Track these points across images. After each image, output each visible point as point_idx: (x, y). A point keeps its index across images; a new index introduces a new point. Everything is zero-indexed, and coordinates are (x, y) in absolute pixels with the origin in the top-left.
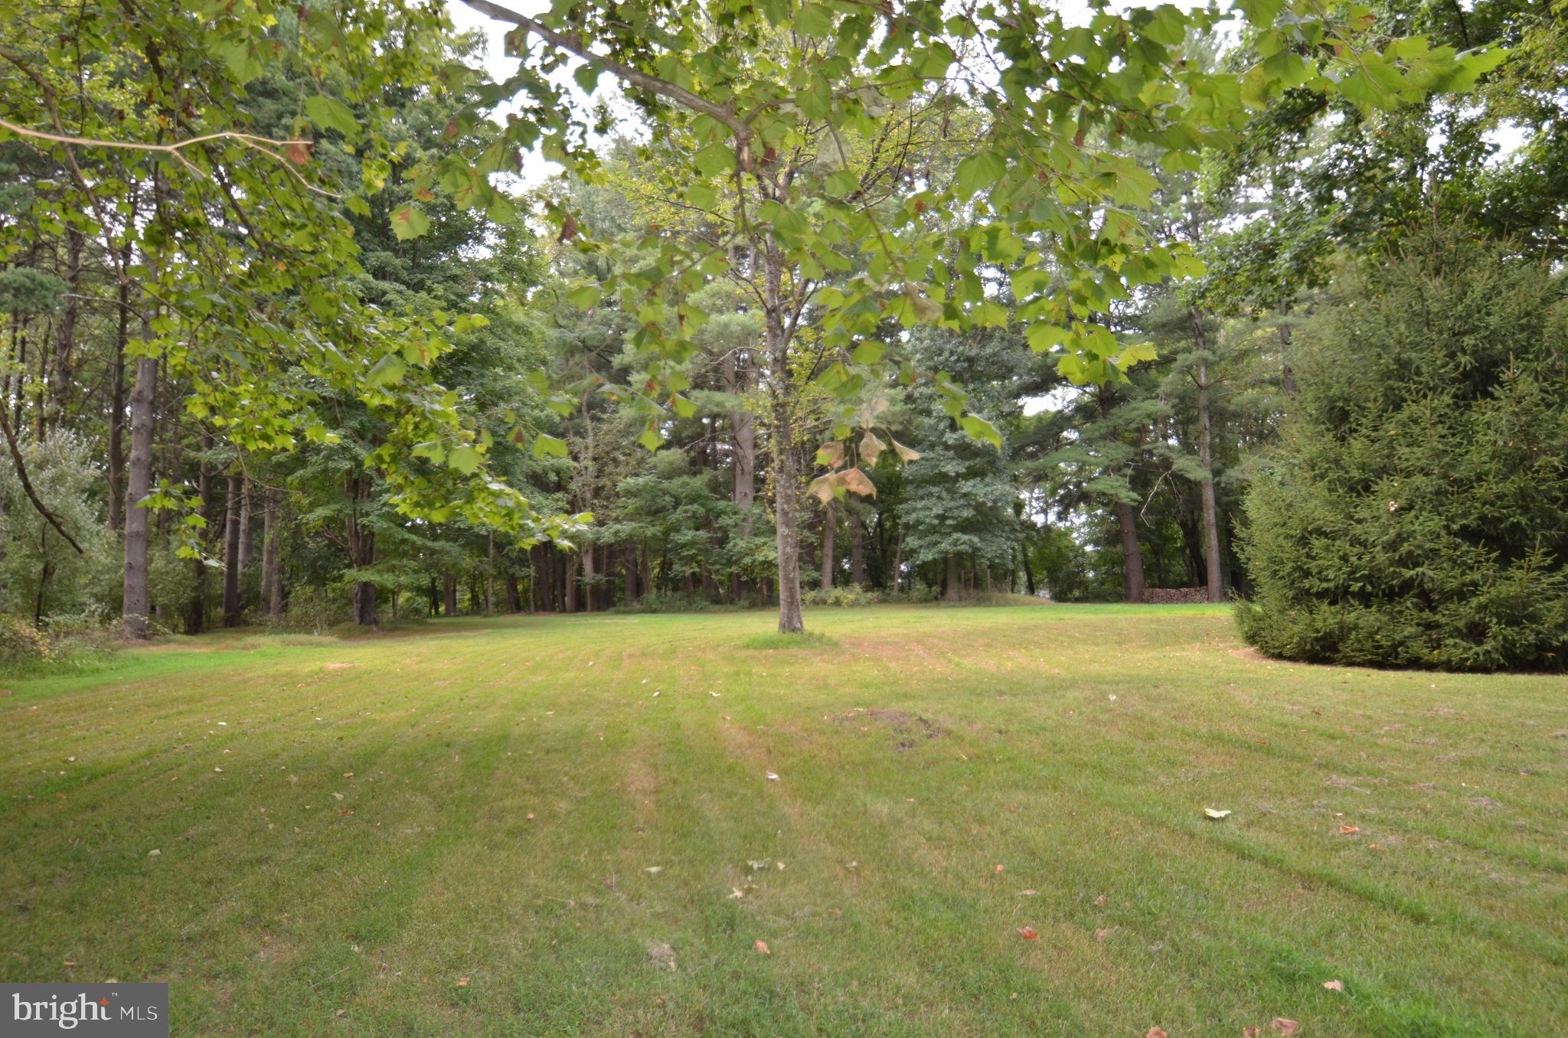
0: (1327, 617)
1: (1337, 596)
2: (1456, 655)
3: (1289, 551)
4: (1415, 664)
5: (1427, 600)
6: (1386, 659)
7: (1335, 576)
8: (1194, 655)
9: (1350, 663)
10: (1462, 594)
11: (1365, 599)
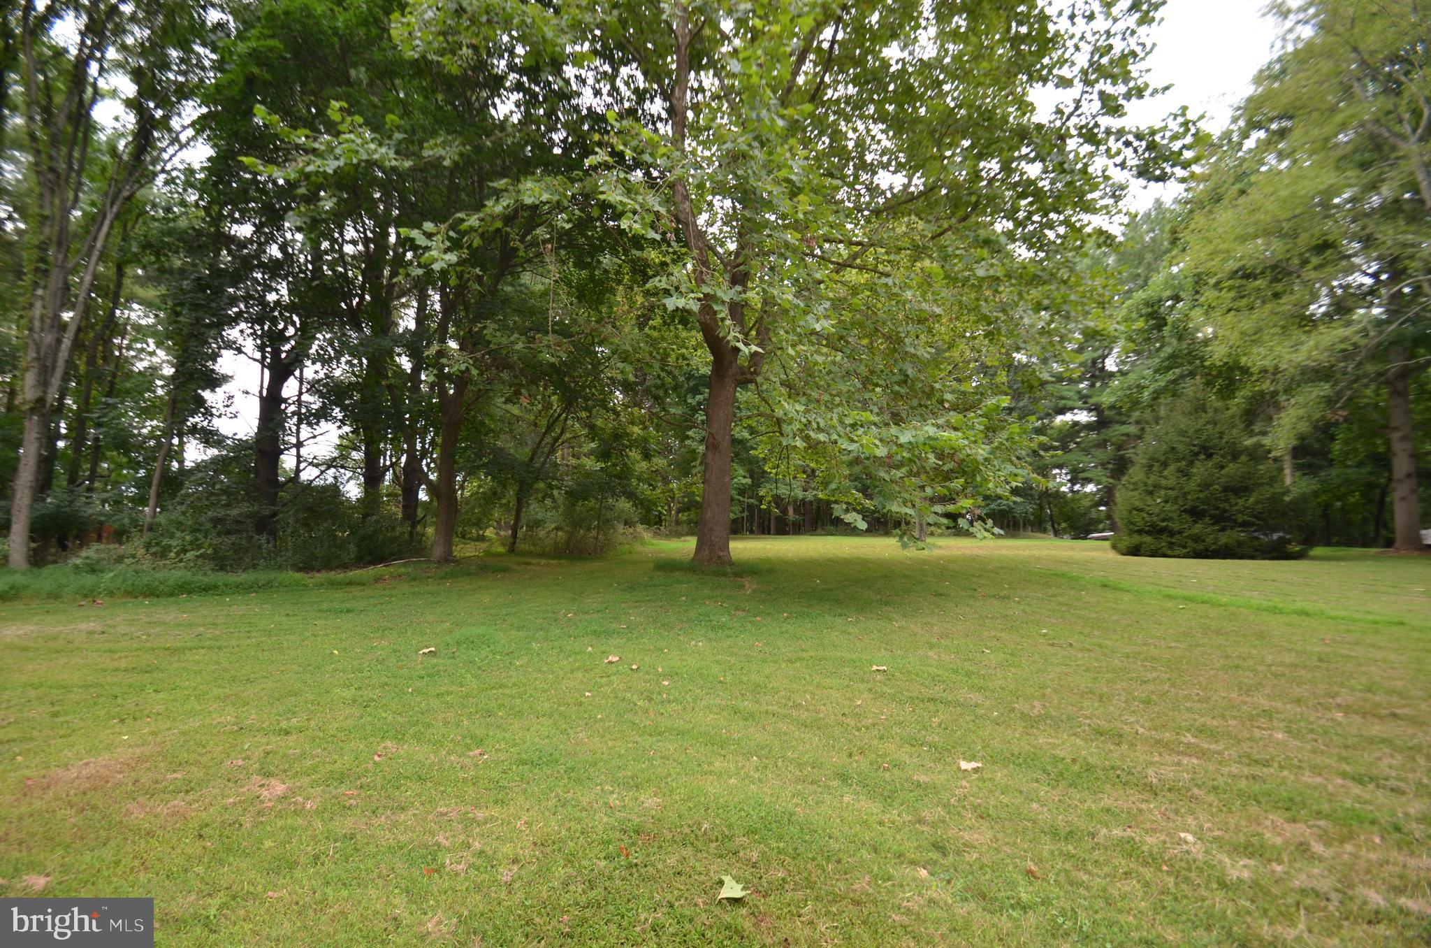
0: (1136, 539)
1: (1140, 532)
2: (1177, 552)
3: (1125, 514)
4: (1165, 556)
5: (1172, 534)
6: (1154, 554)
7: (1140, 524)
8: (1095, 554)
9: (1144, 555)
10: (1180, 532)
11: (1149, 533)
